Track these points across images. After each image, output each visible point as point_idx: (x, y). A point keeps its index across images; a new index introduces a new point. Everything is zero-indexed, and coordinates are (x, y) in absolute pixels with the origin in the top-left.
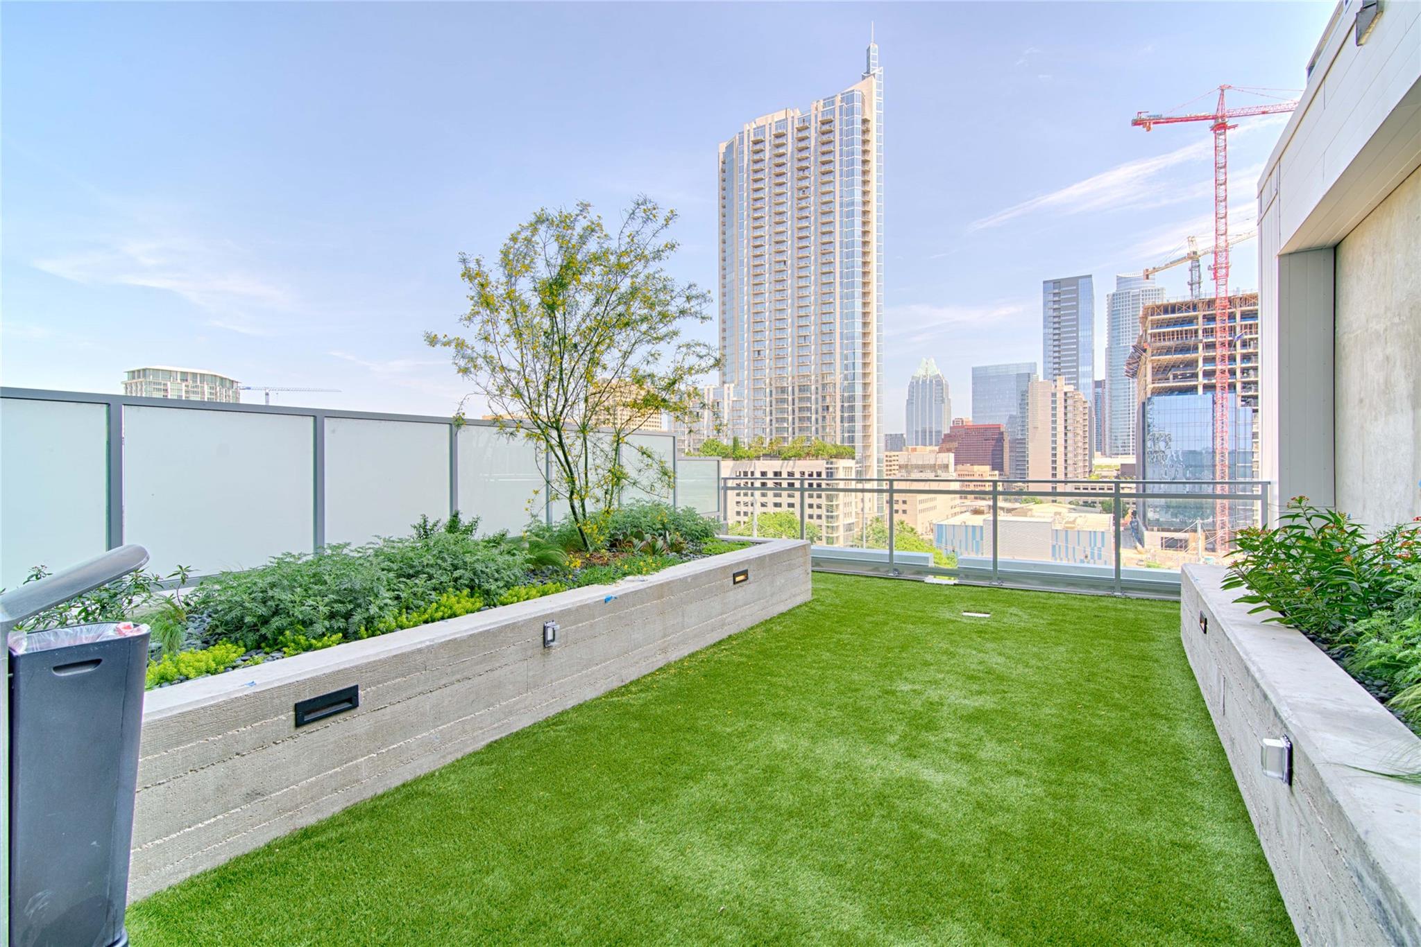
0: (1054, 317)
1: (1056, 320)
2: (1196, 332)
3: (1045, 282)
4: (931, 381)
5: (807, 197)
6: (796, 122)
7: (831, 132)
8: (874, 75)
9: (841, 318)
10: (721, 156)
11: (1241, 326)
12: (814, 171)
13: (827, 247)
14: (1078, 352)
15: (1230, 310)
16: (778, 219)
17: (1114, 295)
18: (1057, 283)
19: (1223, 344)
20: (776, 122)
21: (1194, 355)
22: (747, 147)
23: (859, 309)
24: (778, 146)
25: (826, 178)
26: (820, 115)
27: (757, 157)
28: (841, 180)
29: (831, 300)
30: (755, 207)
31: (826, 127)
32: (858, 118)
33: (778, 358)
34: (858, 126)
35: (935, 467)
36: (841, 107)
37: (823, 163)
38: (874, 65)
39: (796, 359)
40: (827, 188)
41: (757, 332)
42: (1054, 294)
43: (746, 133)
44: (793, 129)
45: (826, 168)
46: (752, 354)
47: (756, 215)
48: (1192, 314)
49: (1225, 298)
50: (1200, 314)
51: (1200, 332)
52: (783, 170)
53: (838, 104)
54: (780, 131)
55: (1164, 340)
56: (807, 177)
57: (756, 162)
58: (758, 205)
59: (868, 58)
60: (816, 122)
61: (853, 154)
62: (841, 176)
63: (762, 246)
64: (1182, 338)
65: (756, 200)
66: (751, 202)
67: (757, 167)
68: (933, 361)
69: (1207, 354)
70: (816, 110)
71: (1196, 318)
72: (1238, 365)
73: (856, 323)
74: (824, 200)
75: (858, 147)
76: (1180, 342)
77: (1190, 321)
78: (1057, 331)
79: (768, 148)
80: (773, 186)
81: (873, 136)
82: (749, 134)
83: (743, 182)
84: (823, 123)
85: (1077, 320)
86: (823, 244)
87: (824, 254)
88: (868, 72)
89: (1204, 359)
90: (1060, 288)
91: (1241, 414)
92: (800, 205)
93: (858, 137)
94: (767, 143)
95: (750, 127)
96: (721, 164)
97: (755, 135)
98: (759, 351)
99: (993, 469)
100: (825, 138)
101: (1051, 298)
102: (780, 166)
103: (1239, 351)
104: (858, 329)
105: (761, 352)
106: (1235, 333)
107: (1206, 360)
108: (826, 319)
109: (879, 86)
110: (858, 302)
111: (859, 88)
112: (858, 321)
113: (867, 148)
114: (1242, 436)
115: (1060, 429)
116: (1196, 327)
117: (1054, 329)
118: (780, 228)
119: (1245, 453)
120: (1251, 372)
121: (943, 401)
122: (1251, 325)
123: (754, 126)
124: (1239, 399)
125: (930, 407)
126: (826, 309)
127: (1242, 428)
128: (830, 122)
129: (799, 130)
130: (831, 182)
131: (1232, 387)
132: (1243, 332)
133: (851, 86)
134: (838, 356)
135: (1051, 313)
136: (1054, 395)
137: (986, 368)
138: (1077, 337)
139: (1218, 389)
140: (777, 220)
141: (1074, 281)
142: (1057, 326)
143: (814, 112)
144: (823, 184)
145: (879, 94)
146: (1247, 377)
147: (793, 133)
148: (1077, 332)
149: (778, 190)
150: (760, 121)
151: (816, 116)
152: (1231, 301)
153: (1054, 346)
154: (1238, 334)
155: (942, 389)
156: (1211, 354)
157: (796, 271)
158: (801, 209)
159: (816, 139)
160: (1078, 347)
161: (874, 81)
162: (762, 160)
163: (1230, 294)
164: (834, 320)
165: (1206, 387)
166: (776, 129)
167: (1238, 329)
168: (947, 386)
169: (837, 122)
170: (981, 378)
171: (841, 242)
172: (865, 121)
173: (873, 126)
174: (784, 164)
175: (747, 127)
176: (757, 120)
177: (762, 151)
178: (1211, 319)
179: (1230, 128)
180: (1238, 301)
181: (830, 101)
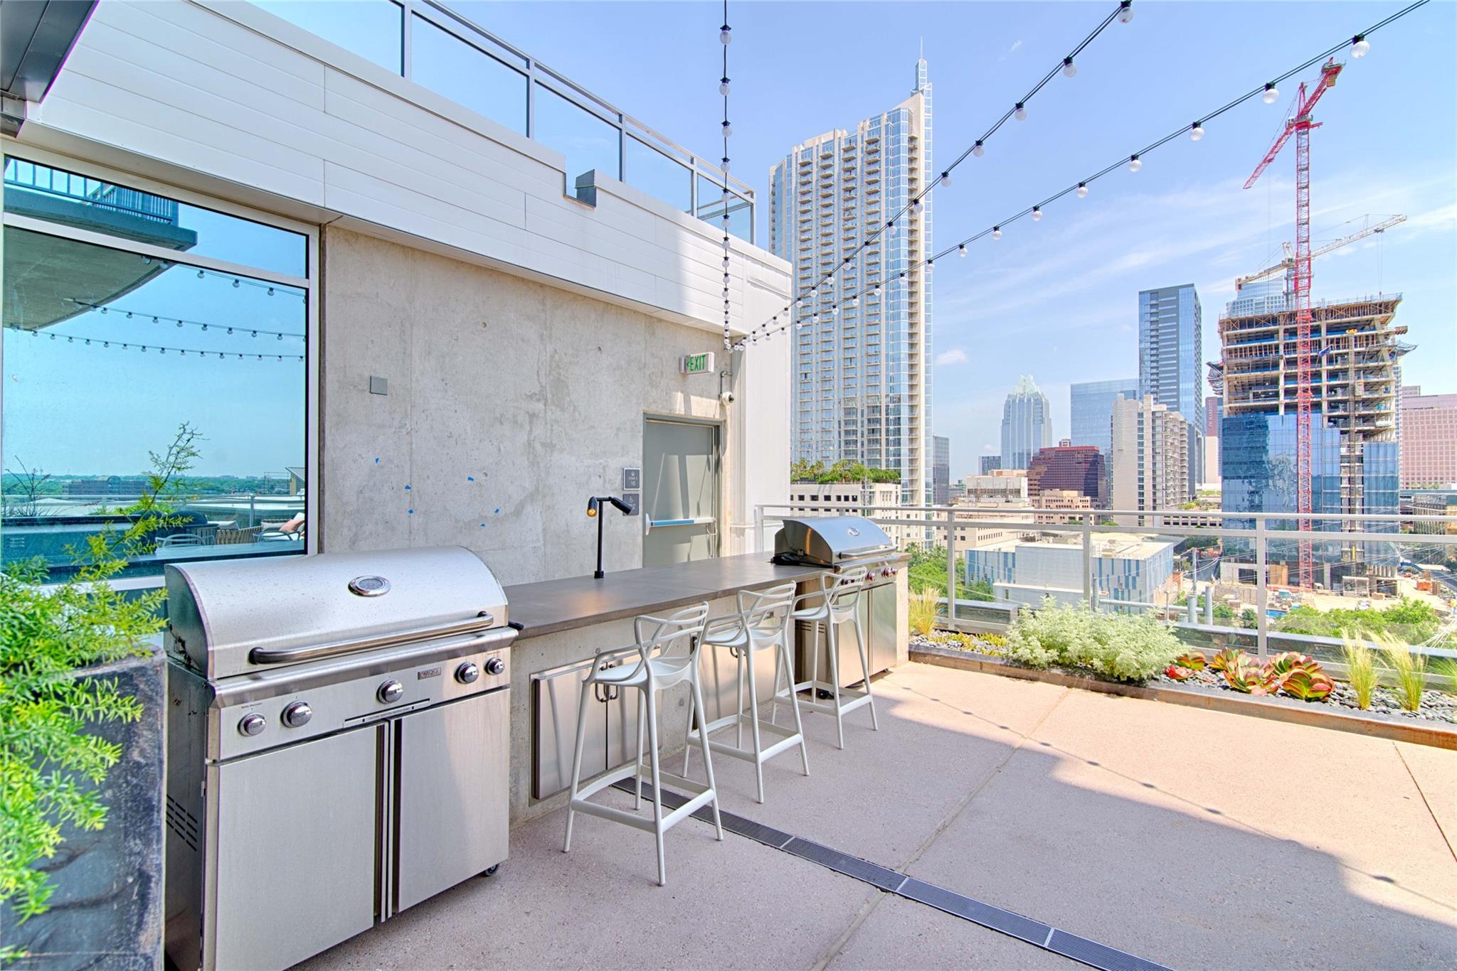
0: (1152, 330)
1: (1153, 333)
2: (1277, 347)
3: (1140, 293)
4: (1029, 400)
5: (854, 218)
6: (843, 143)
7: (877, 151)
8: (922, 91)
9: (887, 339)
10: (772, 180)
11: (1327, 340)
12: (861, 191)
13: (872, 267)
14: (1178, 367)
15: (1315, 324)
16: (824, 240)
17: (1234, 303)
18: (1154, 294)
19: (1305, 361)
20: (824, 144)
21: (1274, 373)
22: (795, 169)
23: (905, 330)
24: (825, 168)
25: (872, 198)
26: (866, 135)
27: (804, 179)
28: (887, 200)
29: (877, 321)
30: (802, 229)
31: (872, 147)
32: (904, 136)
33: (825, 381)
34: (905, 144)
35: (1005, 492)
36: (887, 126)
37: (869, 183)
38: (923, 81)
39: (842, 381)
40: (873, 208)
41: (804, 354)
42: (1151, 305)
43: (794, 155)
44: (839, 150)
45: (872, 188)
46: (799, 376)
47: (803, 238)
48: (1272, 328)
49: (1307, 311)
50: (1281, 328)
51: (1281, 348)
52: (830, 191)
53: (884, 123)
54: (827, 152)
55: (1241, 356)
56: (853, 198)
57: (804, 184)
58: (806, 227)
59: (917, 74)
60: (862, 143)
61: (899, 173)
62: (887, 195)
63: (809, 268)
64: (1261, 354)
65: (804, 222)
66: (799, 225)
67: (805, 189)
68: (1032, 378)
69: (1289, 371)
70: (862, 129)
71: (1277, 332)
72: (1325, 383)
73: (902, 345)
74: (870, 221)
75: (905, 166)
76: (1258, 358)
77: (1271, 335)
78: (1155, 346)
79: (815, 169)
80: (820, 208)
81: (921, 154)
82: (797, 157)
83: (791, 203)
84: (869, 143)
85: (1177, 332)
86: (869, 264)
87: (870, 275)
88: (917, 89)
89: (1285, 377)
90: (1157, 300)
91: (1328, 436)
92: (847, 227)
93: (905, 155)
94: (814, 165)
95: (798, 149)
96: (771, 187)
97: (802, 157)
98: (806, 374)
99: (1085, 495)
100: (871, 158)
101: (1148, 309)
102: (827, 187)
103: (1325, 367)
104: (905, 350)
105: (808, 375)
106: (1320, 347)
107: (1287, 377)
108: (872, 340)
109: (927, 102)
110: (905, 322)
111: (905, 106)
112: (905, 342)
113: (914, 166)
114: (1328, 460)
115: (1148, 451)
116: (1276, 342)
117: (1152, 343)
118: (827, 250)
119: (1332, 478)
120: (1339, 390)
121: (1042, 421)
122: (1338, 339)
123: (802, 148)
124: (1326, 420)
125: (1028, 428)
126: (872, 330)
127: (1328, 452)
128: (876, 141)
129: (846, 151)
130: (877, 202)
131: (1317, 406)
132: (1330, 346)
133: (897, 105)
134: (883, 378)
135: (1148, 325)
136: (1141, 415)
137: (1086, 385)
138: (1178, 351)
139: (1300, 409)
140: (824, 242)
141: (1174, 291)
142: (1154, 339)
143: (860, 132)
144: (870, 204)
145: (927, 111)
146: (1334, 396)
147: (839, 154)
148: (1177, 345)
149: (826, 211)
150: (809, 144)
151: (862, 137)
152: (1314, 313)
153: (1152, 362)
154: (1324, 349)
155: (1042, 408)
156: (1293, 371)
157: (842, 292)
158: (848, 230)
159: (862, 159)
160: (1178, 363)
161: (922, 98)
162: (810, 182)
163: (1313, 306)
164: (880, 341)
165: (1287, 407)
166: (824, 151)
167: (1324, 343)
168: (1047, 404)
169: (883, 143)
170: (1080, 396)
171: (887, 262)
172: (912, 139)
173: (921, 143)
174: (831, 185)
175: (796, 150)
176: (806, 142)
177: (809, 173)
178: (1292, 333)
179: (1313, 126)
180: (1324, 313)
181: (876, 121)
